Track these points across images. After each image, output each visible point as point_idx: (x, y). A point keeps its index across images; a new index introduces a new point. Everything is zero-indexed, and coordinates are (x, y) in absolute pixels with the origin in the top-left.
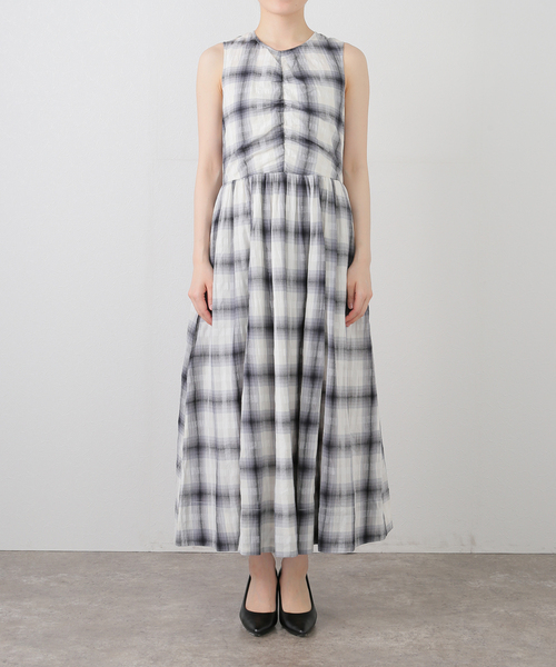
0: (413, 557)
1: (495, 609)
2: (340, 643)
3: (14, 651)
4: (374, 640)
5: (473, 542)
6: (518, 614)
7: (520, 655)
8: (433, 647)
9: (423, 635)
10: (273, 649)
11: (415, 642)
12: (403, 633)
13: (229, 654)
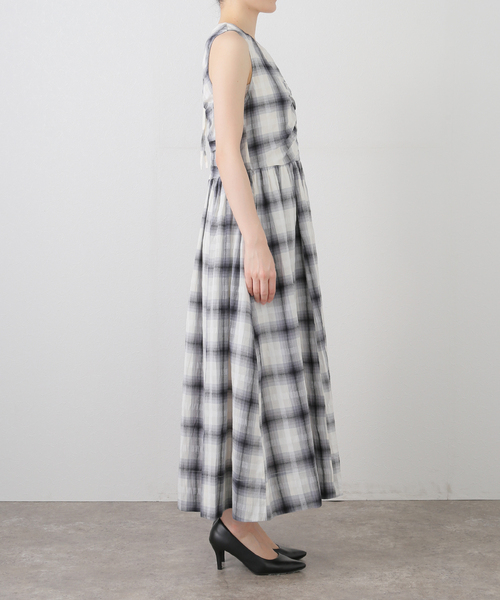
0: (394, 505)
1: (469, 551)
2: (330, 582)
3: (36, 593)
4: (361, 581)
5: (449, 490)
6: (491, 555)
7: (492, 592)
8: (414, 585)
9: (405, 575)
10: (270, 589)
11: (397, 582)
12: (386, 573)
13: (230, 594)
